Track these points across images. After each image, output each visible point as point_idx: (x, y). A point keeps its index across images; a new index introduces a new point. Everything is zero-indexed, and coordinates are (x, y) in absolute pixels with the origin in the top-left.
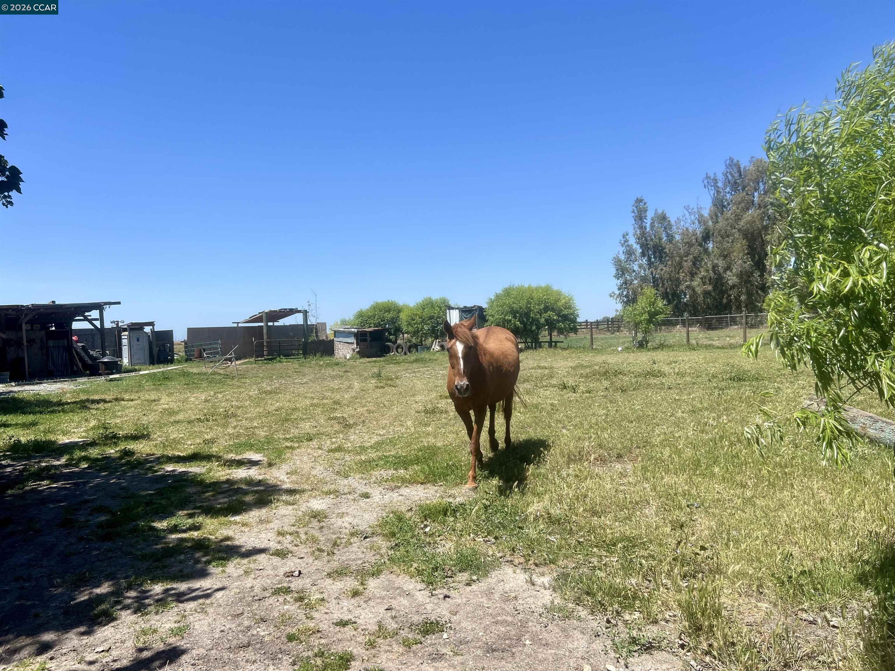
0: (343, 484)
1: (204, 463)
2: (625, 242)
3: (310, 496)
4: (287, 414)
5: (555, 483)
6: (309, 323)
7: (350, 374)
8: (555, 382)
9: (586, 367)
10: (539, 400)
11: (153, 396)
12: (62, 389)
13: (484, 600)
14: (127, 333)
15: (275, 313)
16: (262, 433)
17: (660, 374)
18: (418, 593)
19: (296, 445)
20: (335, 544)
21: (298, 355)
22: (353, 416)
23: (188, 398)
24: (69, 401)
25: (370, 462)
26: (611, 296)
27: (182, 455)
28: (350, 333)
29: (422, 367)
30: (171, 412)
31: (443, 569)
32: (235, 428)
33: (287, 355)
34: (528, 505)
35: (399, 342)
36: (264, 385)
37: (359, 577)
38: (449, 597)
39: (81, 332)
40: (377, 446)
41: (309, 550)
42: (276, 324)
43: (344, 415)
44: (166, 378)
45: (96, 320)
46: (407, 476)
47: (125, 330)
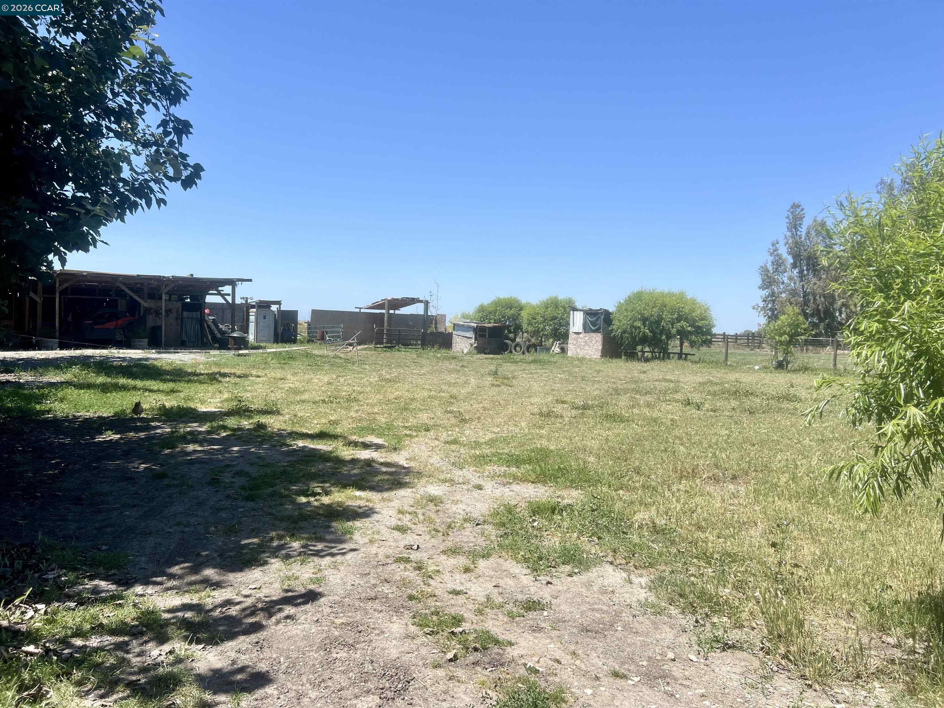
0: (457, 474)
1: (330, 442)
2: (774, 252)
3: (428, 482)
4: (406, 404)
5: (664, 496)
6: (429, 314)
7: (466, 369)
8: (679, 397)
9: (717, 384)
10: (660, 414)
11: (279, 374)
12: (195, 359)
13: (583, 590)
14: (254, 310)
15: (397, 302)
16: (382, 420)
17: (795, 399)
18: (523, 577)
19: (414, 434)
20: (449, 527)
21: (416, 345)
22: (469, 411)
23: (311, 379)
24: (202, 372)
25: (484, 457)
26: (754, 308)
27: (310, 432)
28: (469, 327)
29: (541, 369)
30: (296, 392)
31: (548, 559)
32: (357, 411)
33: (406, 345)
34: (635, 513)
35: (518, 340)
36: (383, 373)
37: (470, 557)
38: (551, 583)
39: (214, 306)
40: (491, 443)
41: (426, 529)
42: (397, 312)
43: (460, 410)
44: (291, 357)
45: (229, 295)
46: (520, 474)
47: (253, 307)
